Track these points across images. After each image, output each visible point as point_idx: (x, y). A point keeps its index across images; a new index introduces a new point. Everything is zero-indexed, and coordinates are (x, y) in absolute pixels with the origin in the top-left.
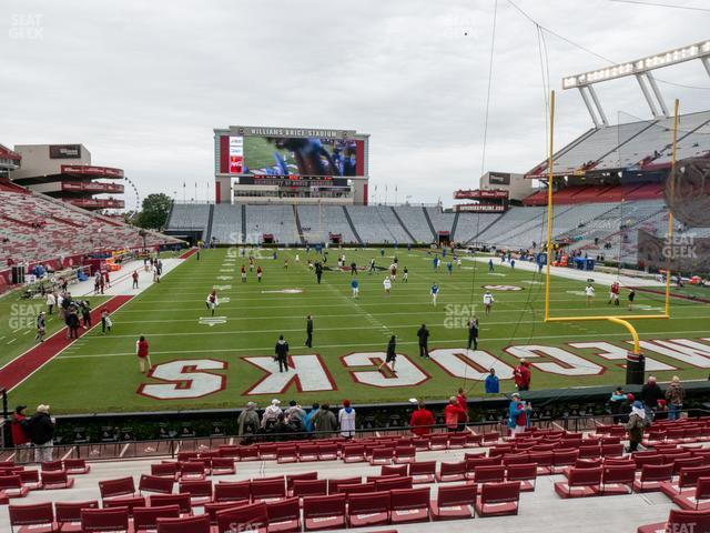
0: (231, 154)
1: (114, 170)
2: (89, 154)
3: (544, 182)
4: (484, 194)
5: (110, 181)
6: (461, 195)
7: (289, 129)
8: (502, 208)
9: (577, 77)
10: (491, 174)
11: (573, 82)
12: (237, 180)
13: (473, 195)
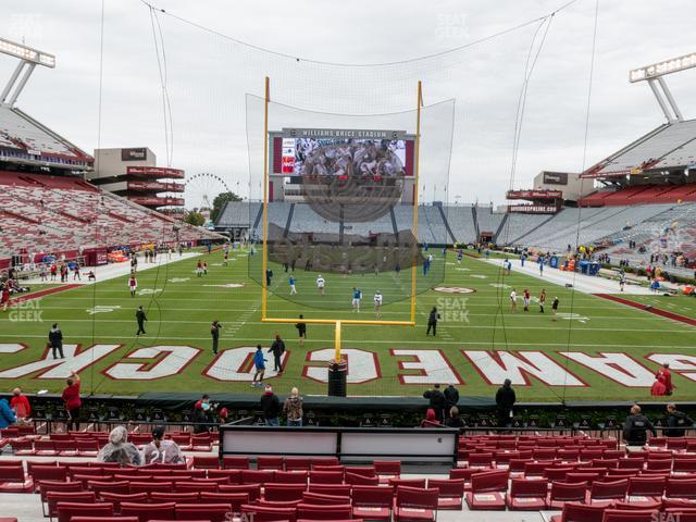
0: (284, 155)
1: (174, 171)
2: (154, 156)
3: (602, 182)
4: (534, 194)
5: (170, 181)
6: (513, 195)
7: (340, 130)
8: (555, 209)
9: (646, 69)
10: (546, 173)
11: (641, 74)
12: (288, 179)
13: (524, 195)
